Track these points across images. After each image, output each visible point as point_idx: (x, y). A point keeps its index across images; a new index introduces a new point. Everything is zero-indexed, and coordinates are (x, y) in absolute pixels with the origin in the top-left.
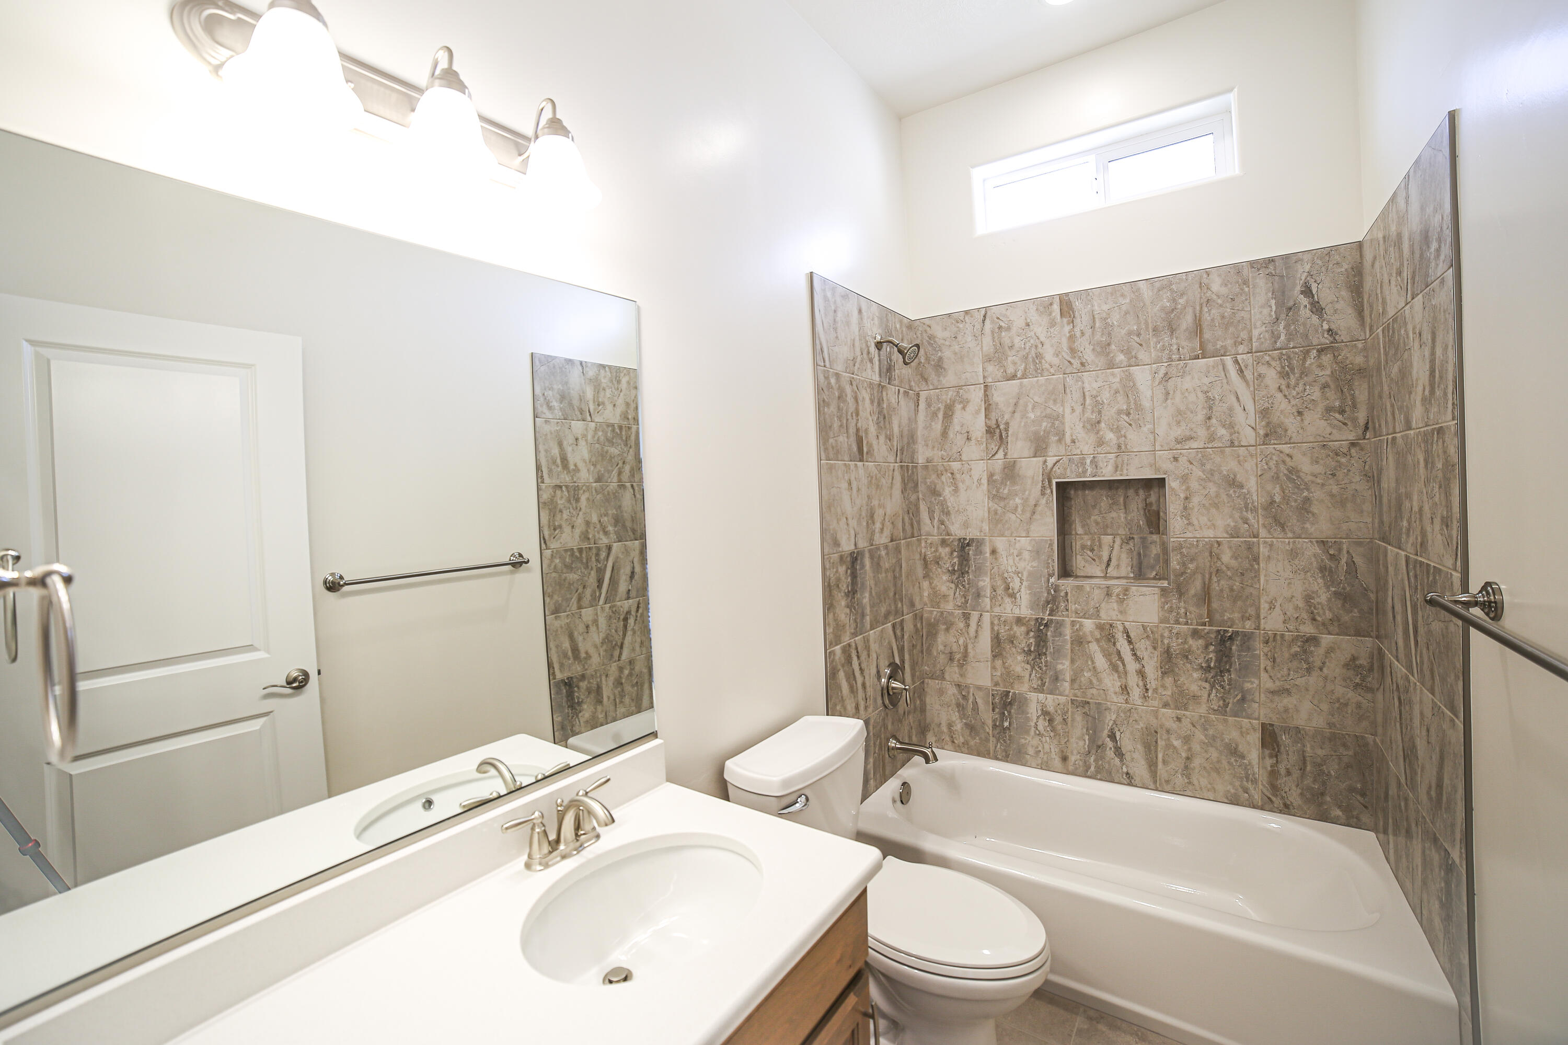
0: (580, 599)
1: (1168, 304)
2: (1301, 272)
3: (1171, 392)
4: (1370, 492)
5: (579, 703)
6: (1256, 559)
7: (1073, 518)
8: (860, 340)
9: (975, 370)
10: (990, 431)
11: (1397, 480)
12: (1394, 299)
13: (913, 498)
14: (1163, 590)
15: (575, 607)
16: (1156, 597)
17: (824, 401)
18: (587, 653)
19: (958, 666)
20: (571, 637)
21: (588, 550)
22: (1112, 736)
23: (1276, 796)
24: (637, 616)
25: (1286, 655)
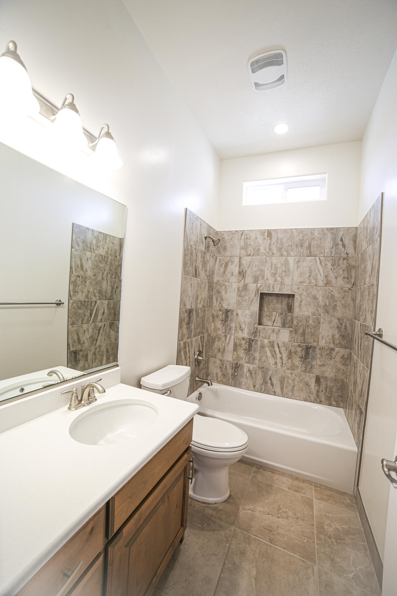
0: (82, 320)
1: (301, 238)
2: (341, 233)
3: (299, 266)
4: (353, 304)
5: (79, 360)
6: (319, 323)
7: (264, 305)
8: (200, 235)
9: (237, 252)
10: (240, 273)
11: (360, 300)
12: (364, 245)
13: (211, 293)
14: (291, 331)
15: (80, 323)
16: (288, 333)
17: (186, 254)
18: (83, 341)
19: (221, 353)
20: (78, 335)
21: (88, 302)
22: (270, 379)
23: (318, 398)
24: (104, 329)
25: (325, 354)
